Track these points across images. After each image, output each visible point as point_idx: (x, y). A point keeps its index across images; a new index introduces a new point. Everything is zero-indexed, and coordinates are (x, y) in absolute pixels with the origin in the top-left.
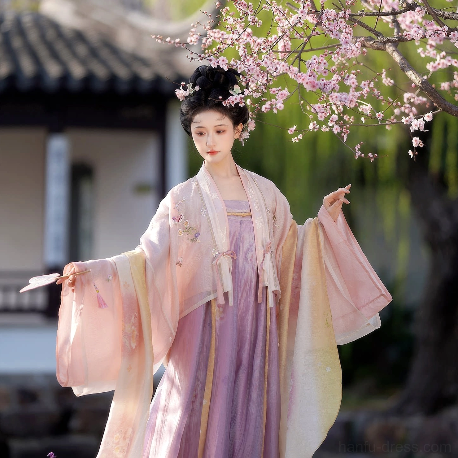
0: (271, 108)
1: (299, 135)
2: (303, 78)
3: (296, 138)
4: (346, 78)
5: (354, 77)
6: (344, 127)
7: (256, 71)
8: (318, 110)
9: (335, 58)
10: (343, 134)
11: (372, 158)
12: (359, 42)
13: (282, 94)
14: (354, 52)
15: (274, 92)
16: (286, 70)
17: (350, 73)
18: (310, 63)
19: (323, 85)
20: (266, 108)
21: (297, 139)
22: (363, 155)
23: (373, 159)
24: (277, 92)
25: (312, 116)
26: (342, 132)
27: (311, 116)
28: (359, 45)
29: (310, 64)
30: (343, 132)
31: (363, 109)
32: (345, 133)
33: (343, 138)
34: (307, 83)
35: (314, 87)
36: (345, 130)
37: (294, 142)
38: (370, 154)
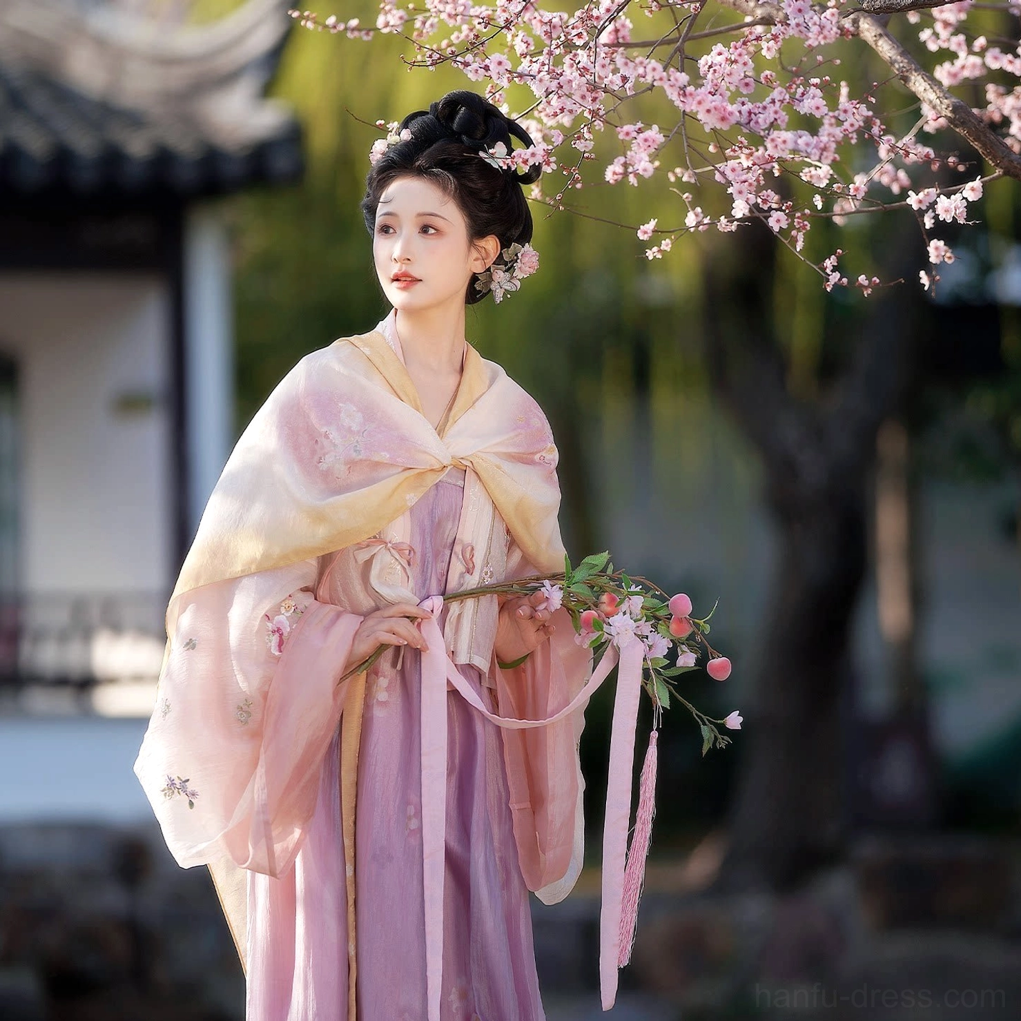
0: (626, 174)
1: (663, 242)
2: (699, 98)
3: (655, 249)
4: (797, 97)
5: (818, 92)
6: (798, 214)
7: (579, 86)
8: (730, 176)
9: (769, 49)
10: (794, 233)
11: (866, 287)
12: (832, 8)
13: (646, 140)
14: (825, 32)
15: (627, 134)
16: (661, 79)
17: (806, 84)
18: (709, 64)
19: (745, 114)
20: (615, 173)
21: (658, 251)
22: (845, 280)
23: (869, 291)
24: (635, 134)
25: (691, 196)
26: (791, 226)
27: (687, 194)
28: (833, 15)
29: (710, 67)
30: (794, 228)
31: (811, 177)
32: (799, 230)
33: (795, 240)
34: (708, 111)
35: (723, 119)
36: (799, 223)
37: (651, 258)
38: (862, 279)
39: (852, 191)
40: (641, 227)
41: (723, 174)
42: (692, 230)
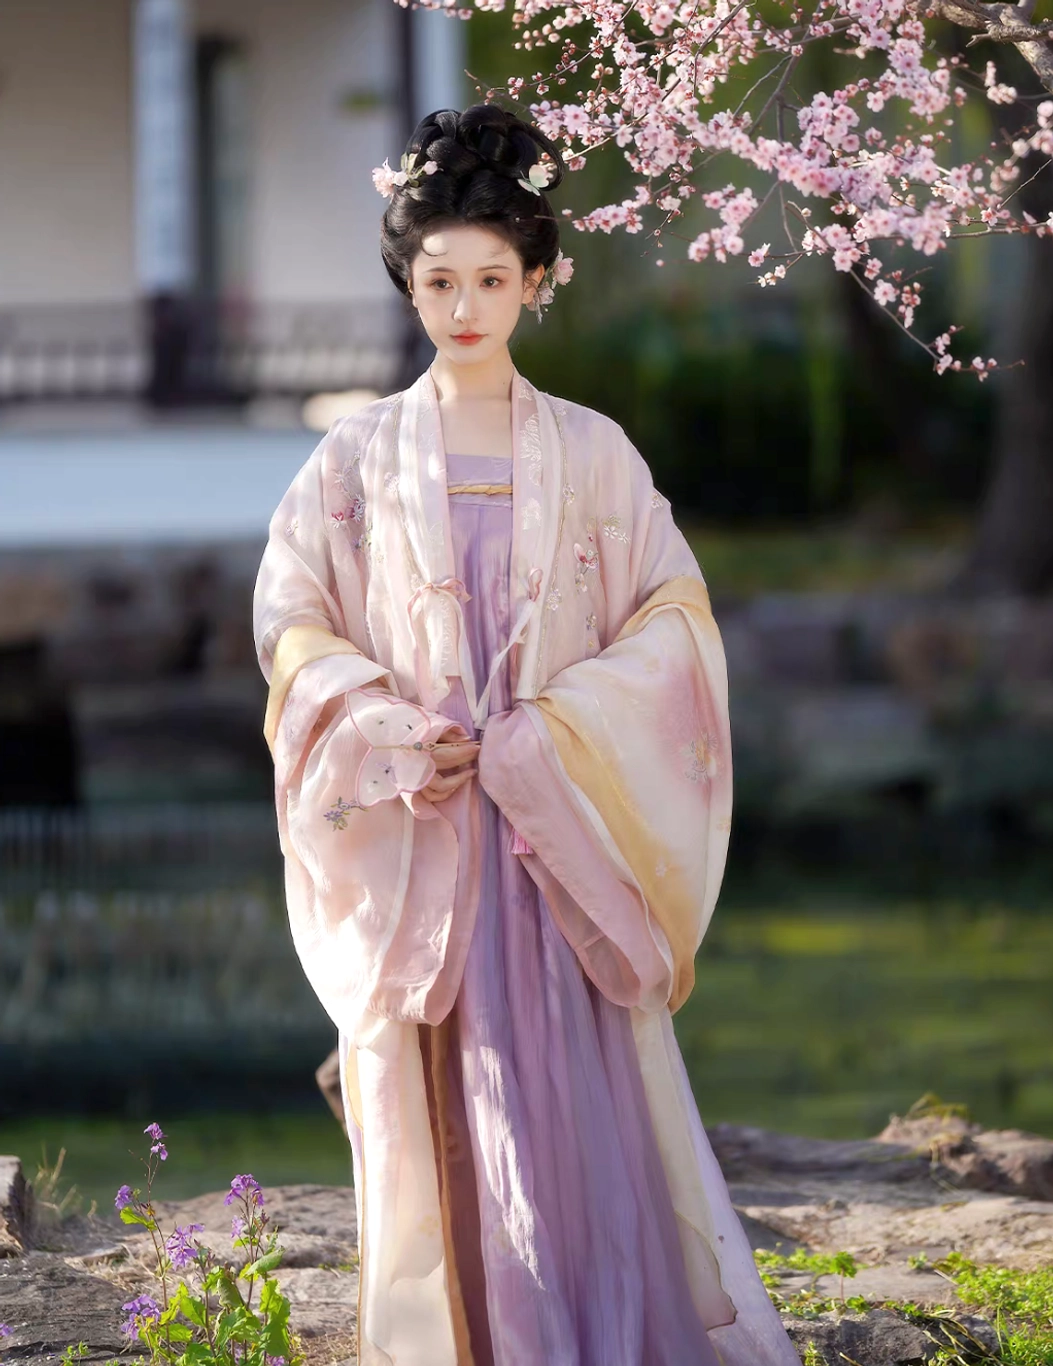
0: (711, 251)
1: (777, 268)
2: (792, 167)
3: (768, 275)
4: (906, 157)
5: (930, 153)
6: (907, 288)
7: (666, 141)
8: (832, 242)
9: (875, 100)
10: (902, 309)
11: (982, 371)
12: (943, 68)
13: (736, 208)
14: (933, 101)
15: (715, 202)
16: (748, 151)
17: (917, 142)
18: (809, 117)
19: (846, 181)
20: (699, 250)
21: (772, 278)
22: (958, 364)
23: (985, 375)
24: (723, 202)
25: (810, 212)
26: (899, 302)
27: (806, 210)
28: (943, 76)
29: (810, 121)
30: (902, 303)
32: (908, 305)
33: (902, 318)
34: (804, 179)
35: (822, 186)
36: (907, 298)
37: (763, 285)
38: (977, 362)
39: (983, 217)
40: (753, 253)
41: (823, 238)
42: (809, 254)
